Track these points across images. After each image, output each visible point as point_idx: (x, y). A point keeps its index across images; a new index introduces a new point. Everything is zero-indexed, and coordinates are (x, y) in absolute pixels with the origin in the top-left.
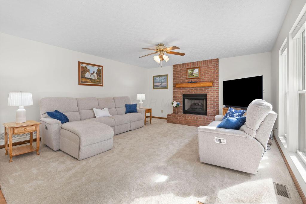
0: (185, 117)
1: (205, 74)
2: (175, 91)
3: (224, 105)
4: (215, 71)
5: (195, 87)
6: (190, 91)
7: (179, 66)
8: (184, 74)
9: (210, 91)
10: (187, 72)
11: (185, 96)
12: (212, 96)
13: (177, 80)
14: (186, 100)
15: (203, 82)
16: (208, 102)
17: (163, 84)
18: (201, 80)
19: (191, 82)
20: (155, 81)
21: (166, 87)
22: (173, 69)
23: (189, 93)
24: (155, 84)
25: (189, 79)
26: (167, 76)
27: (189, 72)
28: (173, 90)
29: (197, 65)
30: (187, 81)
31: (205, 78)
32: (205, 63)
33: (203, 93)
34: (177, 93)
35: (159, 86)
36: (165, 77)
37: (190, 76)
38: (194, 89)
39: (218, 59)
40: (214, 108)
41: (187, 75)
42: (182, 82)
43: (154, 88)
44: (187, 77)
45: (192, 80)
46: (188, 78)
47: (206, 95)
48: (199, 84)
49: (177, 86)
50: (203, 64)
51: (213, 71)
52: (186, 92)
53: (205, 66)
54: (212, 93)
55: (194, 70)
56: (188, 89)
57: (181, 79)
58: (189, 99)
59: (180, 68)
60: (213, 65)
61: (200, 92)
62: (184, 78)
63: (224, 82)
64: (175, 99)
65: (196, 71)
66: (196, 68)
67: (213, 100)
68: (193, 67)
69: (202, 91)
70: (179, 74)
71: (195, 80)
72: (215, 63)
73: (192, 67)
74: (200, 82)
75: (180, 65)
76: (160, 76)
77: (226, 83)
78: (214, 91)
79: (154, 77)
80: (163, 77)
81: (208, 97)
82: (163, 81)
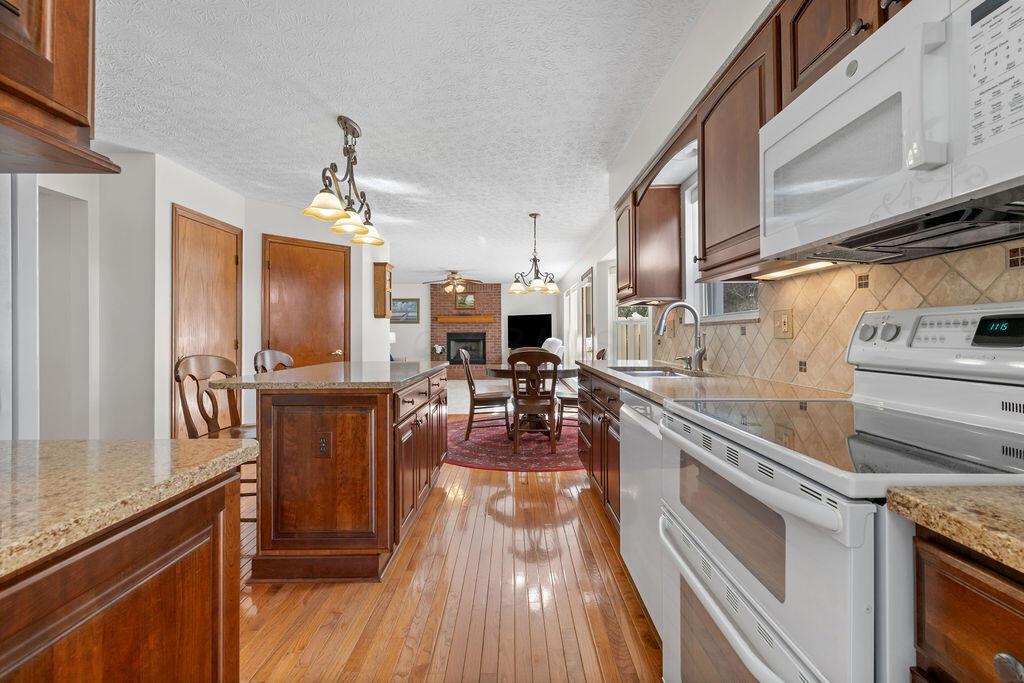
1: (482, 304)
2: (435, 328)
3: (509, 347)
4: (496, 301)
5: (468, 323)
6: (460, 328)
8: (451, 301)
9: (491, 328)
10: (456, 299)
11: (451, 337)
12: (493, 336)
13: (438, 309)
14: (452, 343)
15: (480, 315)
16: (488, 345)
17: (410, 314)
18: (478, 313)
19: (463, 315)
20: (393, 308)
21: (416, 321)
22: (431, 290)
23: (458, 331)
24: (394, 315)
25: (459, 309)
26: (418, 300)
27: (459, 298)
28: (431, 326)
29: (472, 290)
30: (455, 312)
31: (483, 309)
32: (483, 287)
33: (481, 331)
34: (438, 331)
35: (402, 318)
36: (415, 303)
37: (460, 305)
38: (467, 326)
39: (500, 285)
40: (496, 352)
41: (456, 304)
42: (446, 313)
43: (392, 322)
44: (455, 306)
45: (463, 312)
46: (458, 307)
47: (484, 335)
48: (474, 318)
49: (440, 320)
50: (481, 288)
51: (494, 300)
52: (455, 330)
53: (483, 292)
54: (493, 331)
55: (467, 297)
56: (458, 325)
57: (445, 309)
58: (457, 341)
59: (443, 291)
60: (494, 292)
61: (475, 331)
62: (451, 307)
63: (509, 316)
64: (434, 340)
65: (470, 299)
66: (472, 293)
67: (495, 342)
68: (465, 291)
69: (479, 328)
70: (442, 301)
71: (469, 312)
72: (496, 290)
74: (475, 315)
76: (403, 300)
77: (511, 319)
78: (494, 328)
80: (410, 303)
81: (488, 337)
82: (409, 309)
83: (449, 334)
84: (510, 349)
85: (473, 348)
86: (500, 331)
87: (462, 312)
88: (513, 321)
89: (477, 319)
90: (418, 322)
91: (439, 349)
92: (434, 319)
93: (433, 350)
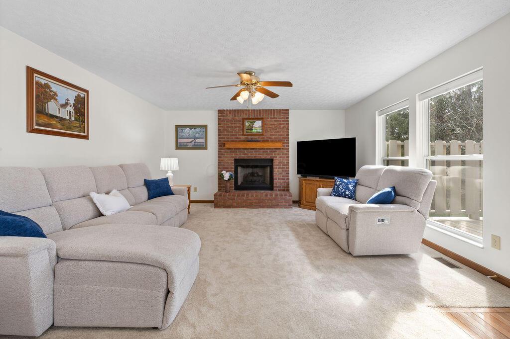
0: (248, 195)
1: (270, 130)
2: (223, 154)
3: (298, 173)
4: (284, 127)
5: (256, 148)
6: (247, 154)
7: (230, 113)
8: (238, 127)
9: (279, 154)
10: (243, 124)
11: (239, 163)
12: (280, 162)
13: (226, 135)
14: (239, 169)
15: (268, 141)
16: (276, 171)
17: (198, 140)
18: (265, 139)
19: (251, 141)
20: (180, 134)
22: (219, 116)
23: (246, 157)
24: (180, 141)
25: (247, 135)
26: (205, 127)
27: (247, 124)
28: (219, 152)
29: (260, 115)
30: (243, 138)
31: (271, 135)
32: (271, 113)
33: (269, 157)
34: (226, 157)
35: (190, 144)
36: (203, 129)
37: (247, 131)
38: (255, 152)
39: (288, 110)
40: (284, 179)
41: (243, 129)
42: (234, 138)
43: (177, 148)
44: (243, 132)
45: (252, 138)
46: (245, 133)
47: (272, 160)
48: (263, 144)
49: (227, 146)
50: (268, 114)
51: (282, 126)
52: (241, 155)
53: (271, 118)
54: (280, 157)
55: (254, 122)
56: (245, 151)
57: (233, 135)
58: (243, 167)
59: (230, 117)
60: (282, 118)
61: (263, 157)
62: (238, 132)
63: (298, 143)
64: (221, 166)
65: (258, 124)
66: (258, 119)
67: (283, 168)
68: (253, 117)
69: (266, 154)
70: (230, 127)
71: (257, 138)
72: (284, 116)
73: (250, 117)
74: (263, 141)
75: (230, 111)
76: (191, 127)
77: (301, 145)
78: (283, 154)
79: (177, 127)
80: (198, 129)
81: (276, 162)
82: (197, 135)
83: (236, 160)
84: (300, 175)
85: (260, 174)
86: (288, 157)
87: (250, 137)
88: (304, 147)
89: (265, 145)
90: (205, 148)
91: (227, 176)
92: (221, 145)
93: (221, 176)
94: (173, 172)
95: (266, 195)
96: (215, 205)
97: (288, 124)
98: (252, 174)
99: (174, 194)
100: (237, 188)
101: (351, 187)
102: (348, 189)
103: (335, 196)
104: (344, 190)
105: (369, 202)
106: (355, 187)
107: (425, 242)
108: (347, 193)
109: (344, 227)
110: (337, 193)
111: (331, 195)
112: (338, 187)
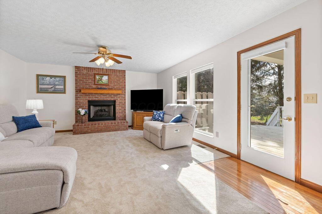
0: (99, 124)
1: (114, 82)
2: (78, 97)
3: (131, 109)
4: (122, 81)
5: (104, 94)
6: (98, 97)
7: (84, 69)
8: (91, 79)
9: (119, 98)
10: (95, 77)
11: (91, 103)
12: (120, 103)
13: (81, 84)
14: (92, 107)
15: (112, 89)
16: (117, 108)
17: (57, 87)
18: (110, 88)
19: (101, 89)
20: (41, 81)
21: (63, 91)
22: (76, 71)
23: (97, 99)
24: (40, 86)
25: (97, 85)
26: (64, 77)
27: (97, 77)
28: (76, 95)
29: (107, 73)
30: (94, 86)
31: (114, 85)
32: (114, 72)
33: (113, 99)
34: (81, 99)
35: (50, 89)
36: (62, 79)
37: (98, 82)
38: (103, 96)
39: (125, 71)
40: (122, 113)
41: (95, 81)
42: (88, 86)
43: (38, 92)
44: (95, 83)
45: (101, 87)
46: (96, 83)
47: (115, 101)
48: (109, 91)
49: (82, 91)
50: (112, 72)
51: (121, 80)
53: (114, 75)
54: (120, 99)
55: (103, 76)
56: (96, 95)
57: (87, 84)
58: (95, 106)
59: (85, 72)
60: (121, 75)
61: (109, 99)
62: (91, 83)
63: (131, 91)
64: (78, 105)
65: (105, 78)
66: (105, 75)
67: (122, 106)
68: (102, 73)
69: (111, 98)
70: (85, 78)
71: (104, 87)
72: (123, 74)
73: (100, 73)
74: (109, 89)
75: (85, 68)
76: (51, 76)
78: (122, 98)
79: (38, 76)
80: (58, 79)
81: (117, 103)
82: (57, 83)
83: (89, 101)
84: (132, 110)
85: (107, 110)
86: (125, 99)
87: (99, 86)
88: (134, 93)
89: (111, 92)
90: (64, 93)
91: (83, 112)
92: (78, 91)
93: (78, 113)
94: (38, 110)
95: (112, 123)
96: (73, 133)
97: (125, 79)
98: (101, 111)
99: (41, 127)
100: (90, 120)
101: (161, 115)
102: (160, 116)
103: (154, 120)
104: (158, 117)
105: (171, 122)
106: (163, 115)
107: (194, 139)
108: (160, 119)
109: (159, 135)
110: (155, 119)
111: (151, 120)
112: (155, 116)
